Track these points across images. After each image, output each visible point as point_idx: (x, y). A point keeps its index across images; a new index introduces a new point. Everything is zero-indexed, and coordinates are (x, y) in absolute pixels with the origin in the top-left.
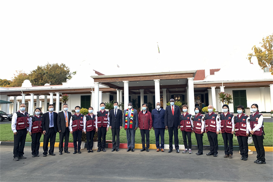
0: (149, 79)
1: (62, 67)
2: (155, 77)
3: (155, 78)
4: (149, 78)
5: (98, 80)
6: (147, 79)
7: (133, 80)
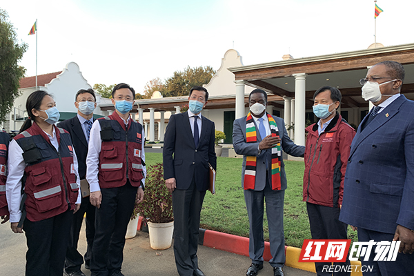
0: (355, 67)
1: (208, 72)
2: (371, 59)
3: (372, 62)
4: (354, 64)
5: (242, 76)
6: (349, 65)
7: (315, 71)
